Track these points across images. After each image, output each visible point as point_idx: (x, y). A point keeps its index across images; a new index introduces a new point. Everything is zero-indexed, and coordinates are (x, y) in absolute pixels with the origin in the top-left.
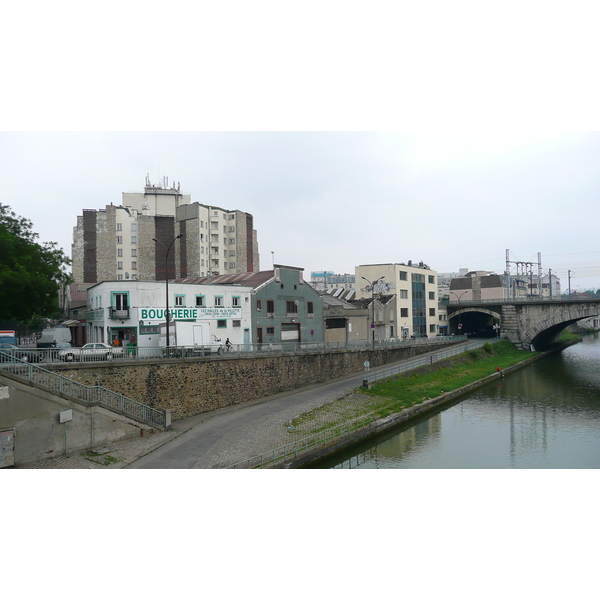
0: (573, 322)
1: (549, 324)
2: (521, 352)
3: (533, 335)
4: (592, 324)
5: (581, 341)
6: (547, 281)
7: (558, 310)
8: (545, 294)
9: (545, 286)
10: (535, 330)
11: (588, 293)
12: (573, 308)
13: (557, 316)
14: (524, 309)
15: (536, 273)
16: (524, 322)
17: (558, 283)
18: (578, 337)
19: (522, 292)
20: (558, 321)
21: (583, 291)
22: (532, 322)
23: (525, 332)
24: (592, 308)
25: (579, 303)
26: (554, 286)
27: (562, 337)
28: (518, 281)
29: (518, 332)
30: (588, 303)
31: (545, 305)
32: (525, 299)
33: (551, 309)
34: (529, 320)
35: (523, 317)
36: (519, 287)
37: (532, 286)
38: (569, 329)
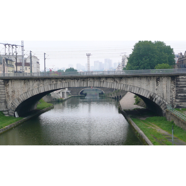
0: (47, 93)
1: (29, 95)
2: (7, 118)
3: (17, 104)
4: (61, 95)
5: (52, 108)
6: (28, 61)
7: (36, 84)
8: (27, 71)
9: (27, 64)
10: (19, 100)
11: (60, 72)
12: (47, 82)
13: (35, 89)
14: (10, 83)
15: (20, 54)
16: (10, 93)
17: (38, 63)
18: (51, 105)
19: (11, 69)
20: (36, 93)
21: (56, 70)
22: (16, 93)
23: (11, 102)
24: (59, 82)
25: (50, 79)
26: (34, 65)
27: (39, 105)
28: (7, 60)
29: (6, 102)
30: (57, 79)
31: (26, 80)
32: (12, 75)
33: (31, 83)
34: (14, 92)
35: (10, 89)
36: (8, 65)
37: (17, 64)
38: (45, 98)
